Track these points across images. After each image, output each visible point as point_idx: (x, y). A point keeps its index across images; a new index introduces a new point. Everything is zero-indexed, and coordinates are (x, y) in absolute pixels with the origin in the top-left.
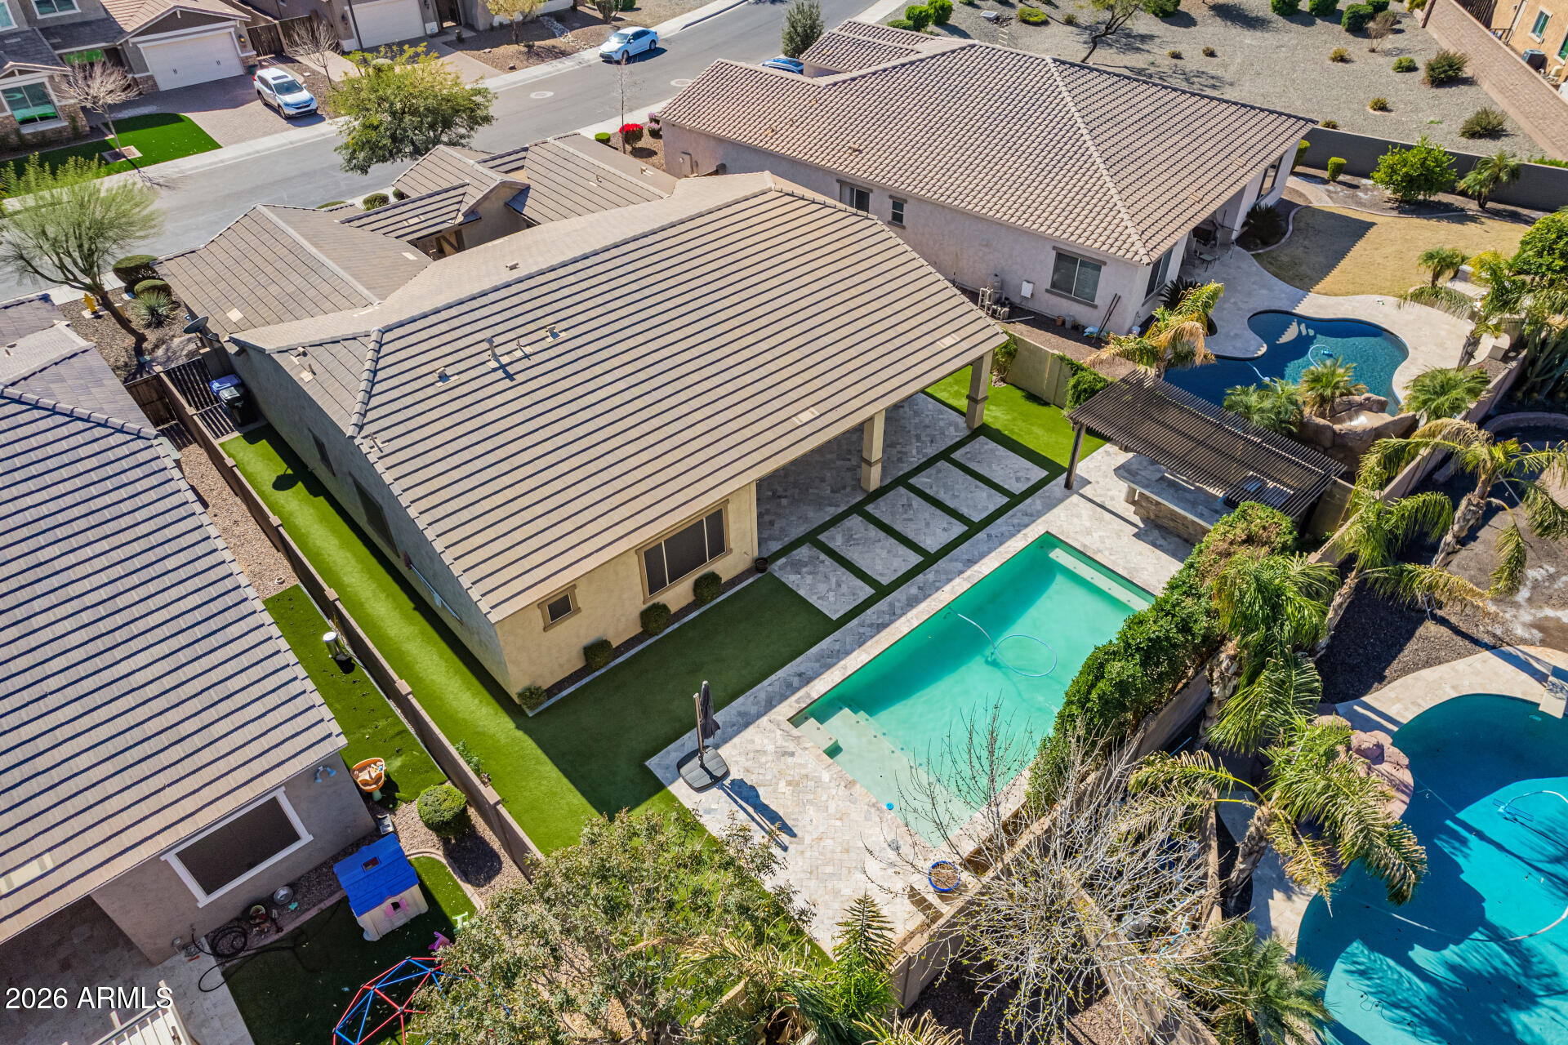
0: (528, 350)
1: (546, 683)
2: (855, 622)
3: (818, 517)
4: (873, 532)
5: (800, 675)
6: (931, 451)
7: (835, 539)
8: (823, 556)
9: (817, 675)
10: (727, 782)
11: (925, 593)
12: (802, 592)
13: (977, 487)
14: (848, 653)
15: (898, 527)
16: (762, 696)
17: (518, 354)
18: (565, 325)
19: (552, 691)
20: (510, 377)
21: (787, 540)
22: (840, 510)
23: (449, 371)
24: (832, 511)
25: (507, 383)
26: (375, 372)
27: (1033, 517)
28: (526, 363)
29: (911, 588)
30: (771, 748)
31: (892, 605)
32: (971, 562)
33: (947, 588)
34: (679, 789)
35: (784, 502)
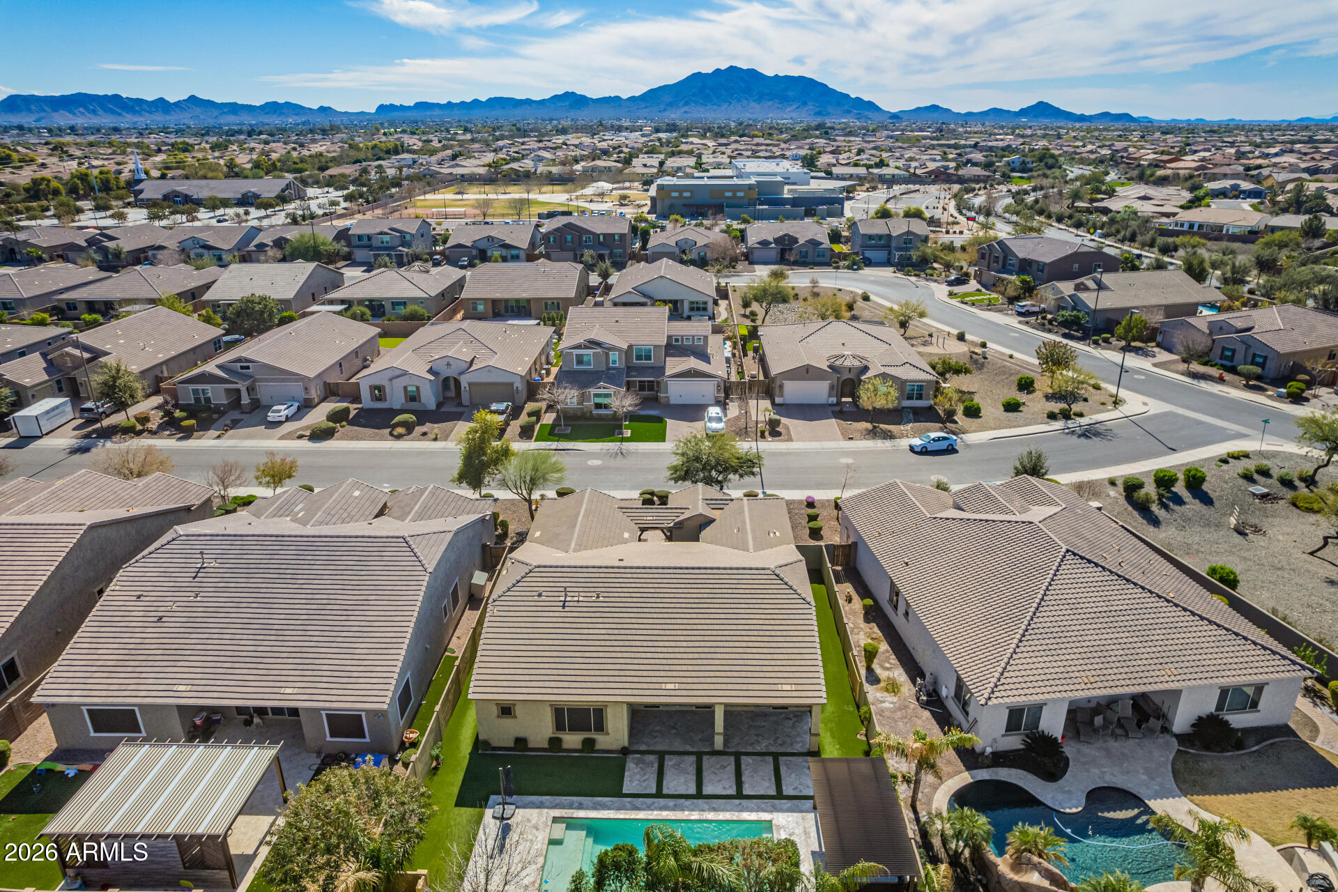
0: (581, 599)
1: (495, 744)
2: (630, 799)
3: (678, 746)
4: (693, 770)
5: (580, 804)
6: (773, 749)
7: (670, 762)
8: (656, 765)
9: (587, 809)
10: (505, 822)
11: (674, 809)
12: (626, 774)
13: (770, 779)
14: (609, 809)
15: (705, 774)
16: (557, 802)
17: (576, 599)
18: (606, 594)
19: (495, 749)
20: (564, 607)
21: (652, 748)
22: (692, 750)
23: (544, 594)
24: (689, 748)
25: (561, 609)
26: (518, 582)
27: (775, 809)
28: (576, 604)
29: (671, 802)
30: (534, 822)
31: (654, 803)
32: (715, 810)
33: (687, 813)
34: (489, 813)
35: (674, 731)
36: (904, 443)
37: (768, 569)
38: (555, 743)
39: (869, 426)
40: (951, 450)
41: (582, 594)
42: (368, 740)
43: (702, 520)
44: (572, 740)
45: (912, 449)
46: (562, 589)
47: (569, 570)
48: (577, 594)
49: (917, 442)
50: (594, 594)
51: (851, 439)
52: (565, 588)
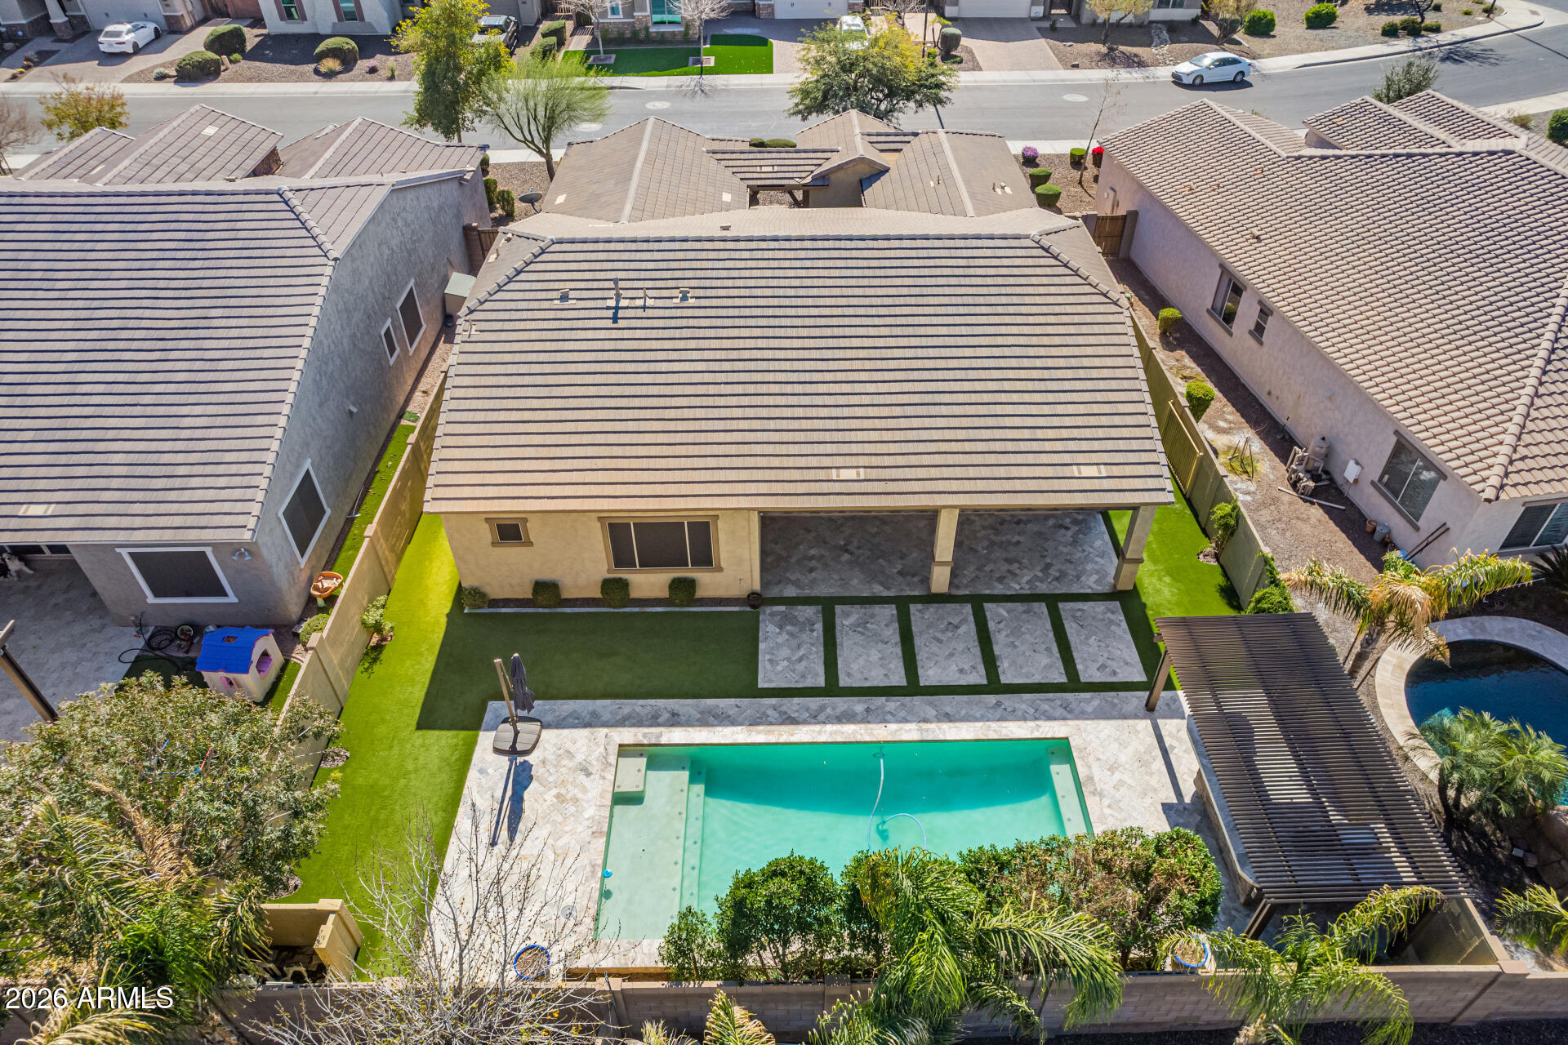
0: (650, 302)
1: (496, 593)
2: (773, 701)
3: (858, 586)
4: (892, 633)
6: (1043, 588)
7: (846, 618)
8: (819, 626)
9: (688, 723)
10: (520, 759)
11: (866, 718)
12: (762, 646)
13: (1048, 649)
16: (626, 710)
17: (640, 303)
18: (701, 293)
19: (495, 603)
20: (615, 319)
22: (885, 593)
23: (572, 294)
25: (609, 323)
26: (519, 272)
27: (1069, 713)
28: (640, 313)
29: (859, 705)
30: (580, 757)
34: (486, 739)
36: (1164, 73)
37: (1027, 237)
38: (614, 589)
39: (1104, 49)
40: (1239, 83)
41: (650, 293)
42: (232, 598)
43: (864, 170)
44: (649, 583)
45: (1177, 80)
46: (611, 285)
47: (621, 246)
48: (640, 293)
49: (1185, 68)
50: (676, 293)
51: (1076, 66)
52: (616, 281)
